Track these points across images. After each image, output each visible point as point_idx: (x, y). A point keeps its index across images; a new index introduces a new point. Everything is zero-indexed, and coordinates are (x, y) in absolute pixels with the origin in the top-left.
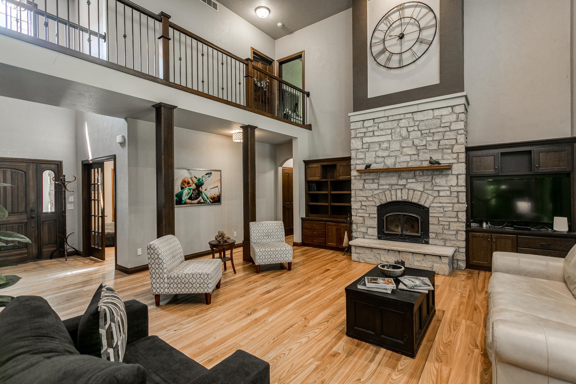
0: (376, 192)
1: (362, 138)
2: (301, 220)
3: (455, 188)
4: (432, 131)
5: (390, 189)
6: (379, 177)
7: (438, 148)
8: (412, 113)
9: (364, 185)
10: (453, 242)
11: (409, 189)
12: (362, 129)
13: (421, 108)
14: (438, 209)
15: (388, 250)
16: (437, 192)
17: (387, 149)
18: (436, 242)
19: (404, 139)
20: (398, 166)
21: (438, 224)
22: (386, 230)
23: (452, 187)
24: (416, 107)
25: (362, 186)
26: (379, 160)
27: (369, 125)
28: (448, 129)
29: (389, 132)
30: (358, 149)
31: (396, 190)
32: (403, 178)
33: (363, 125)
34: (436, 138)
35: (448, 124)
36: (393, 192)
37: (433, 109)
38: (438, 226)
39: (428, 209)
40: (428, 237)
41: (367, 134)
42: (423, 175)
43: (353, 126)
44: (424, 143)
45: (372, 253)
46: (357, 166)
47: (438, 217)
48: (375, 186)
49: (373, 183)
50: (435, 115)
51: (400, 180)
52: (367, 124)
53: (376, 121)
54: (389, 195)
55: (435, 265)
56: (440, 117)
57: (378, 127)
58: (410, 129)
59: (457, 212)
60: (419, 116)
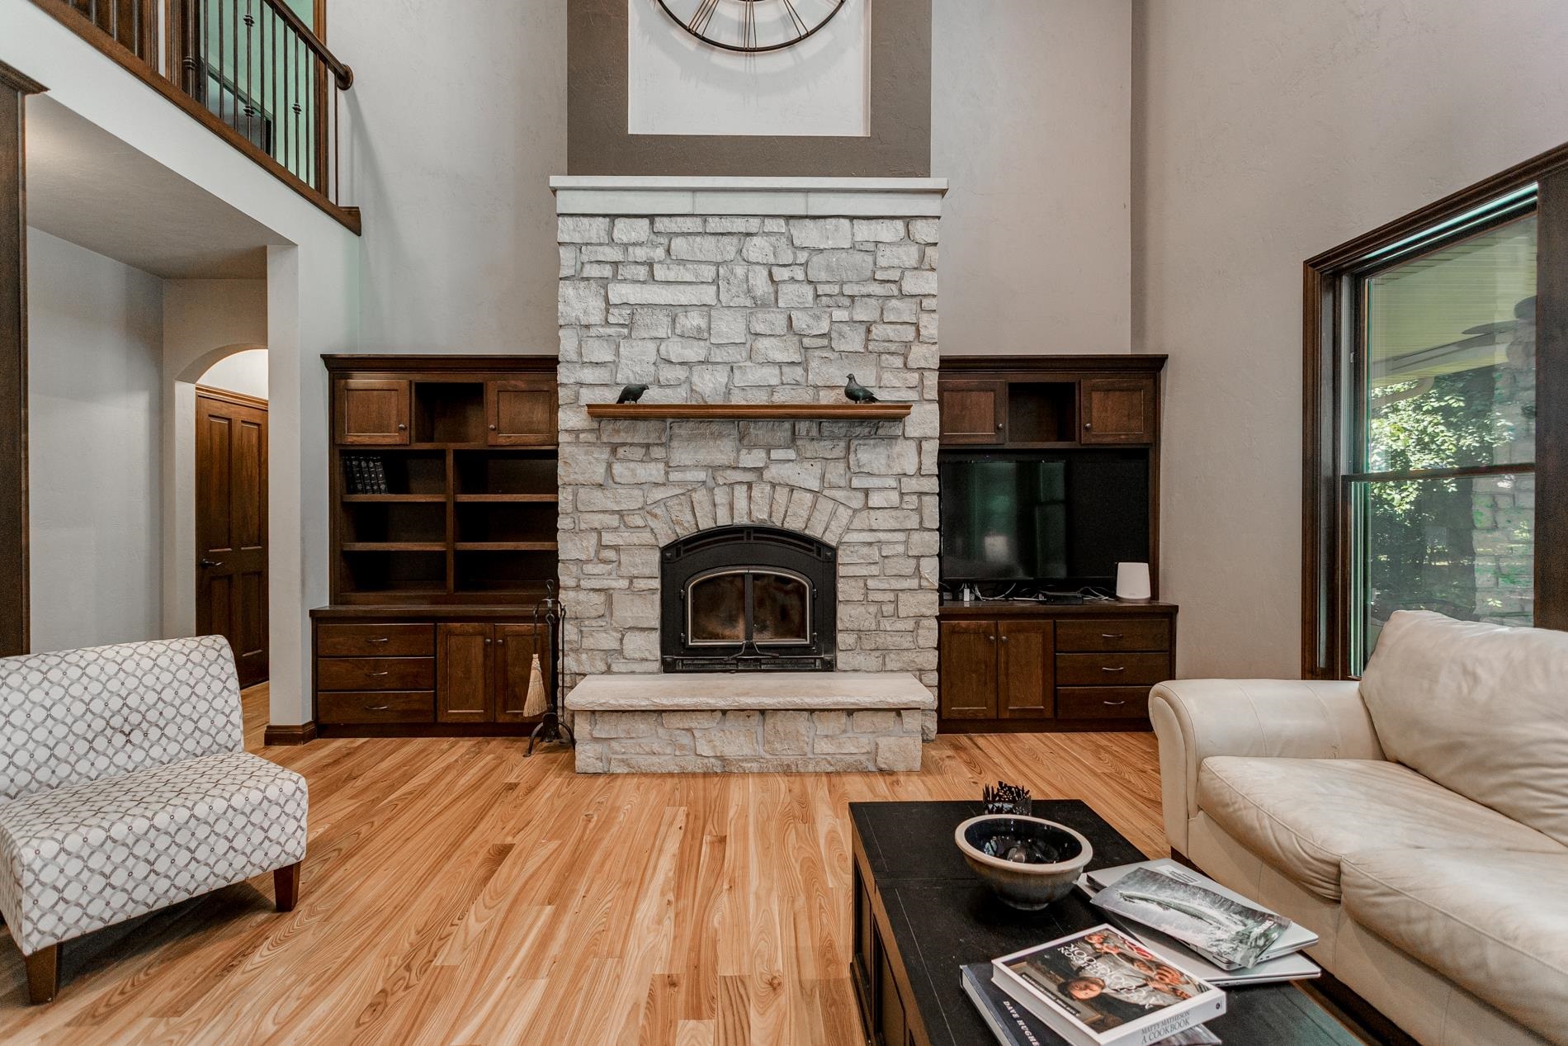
0: (659, 494)
1: (604, 282)
2: (308, 621)
3: (914, 481)
4: (848, 290)
5: (711, 483)
6: (671, 440)
7: (866, 347)
8: (788, 218)
9: (609, 466)
10: (907, 656)
11: (773, 486)
12: (607, 249)
13: (819, 205)
14: (865, 550)
15: (724, 712)
16: (861, 496)
17: (698, 336)
18: (859, 660)
19: (759, 304)
20: (737, 399)
21: (866, 601)
22: (695, 636)
23: (904, 480)
24: (799, 198)
25: (601, 470)
26: (669, 374)
27: (633, 237)
28: (894, 289)
29: (708, 272)
30: (587, 327)
31: (731, 485)
32: (755, 446)
33: (610, 233)
34: (860, 315)
35: (894, 275)
36: (721, 496)
37: (852, 218)
38: (861, 609)
39: (834, 550)
40: (832, 644)
41: (623, 272)
42: (821, 438)
43: (566, 230)
44: (824, 327)
45: (661, 731)
46: (583, 391)
47: (865, 578)
48: (654, 471)
49: (647, 459)
50: (858, 238)
51: (744, 452)
52: (625, 231)
53: (660, 224)
54: (708, 507)
55: (883, 742)
56: (871, 247)
57: (668, 251)
58: (781, 274)
59: (918, 558)
60: (808, 234)
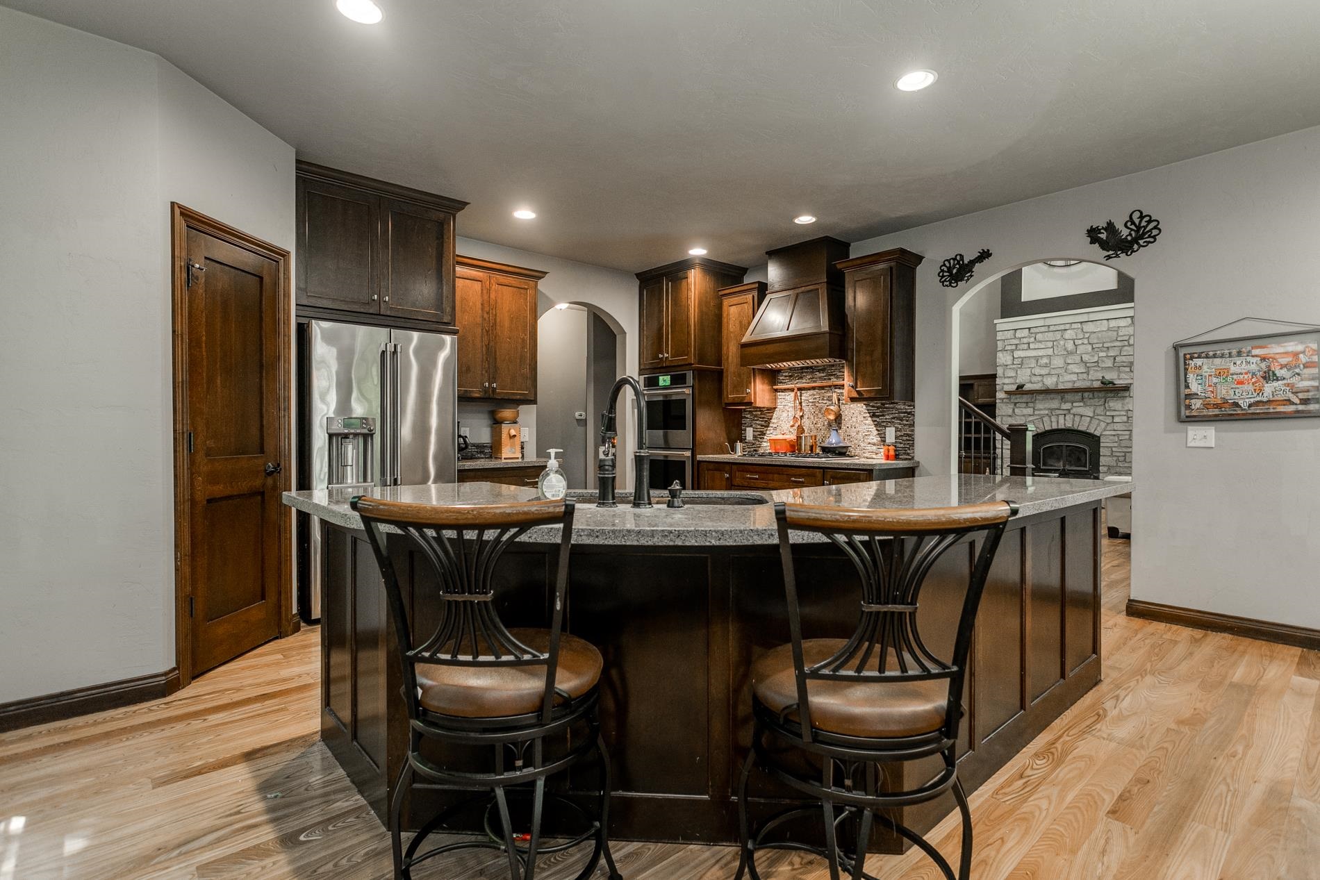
0: (1031, 418)
1: (1012, 351)
4: (1106, 345)
5: (1050, 414)
6: (1035, 400)
7: (1113, 365)
8: (1081, 323)
9: (1014, 410)
11: (1074, 415)
12: (1013, 340)
13: (1093, 317)
14: (1112, 437)
16: (1111, 418)
17: (1046, 366)
19: (1070, 353)
20: (1061, 387)
21: (1112, 455)
22: (1044, 465)
23: (1129, 412)
24: (1086, 315)
25: (1011, 411)
26: (1034, 379)
27: (1023, 335)
28: (1126, 343)
29: (1050, 344)
30: (1007, 365)
31: (1058, 415)
32: (1067, 402)
33: (1015, 335)
34: (1112, 353)
35: (1126, 338)
36: (1054, 419)
37: (1108, 320)
38: (1110, 458)
39: (1099, 437)
40: (1098, 471)
41: (1019, 347)
42: (1094, 398)
43: (1000, 336)
44: (1096, 359)
46: (1005, 386)
47: (1111, 447)
48: (1030, 411)
49: (1027, 407)
50: (1111, 326)
51: (1063, 404)
52: (1019, 334)
53: (1032, 330)
54: (1049, 422)
56: (1116, 329)
57: (1035, 338)
58: (1077, 342)
60: (1089, 327)
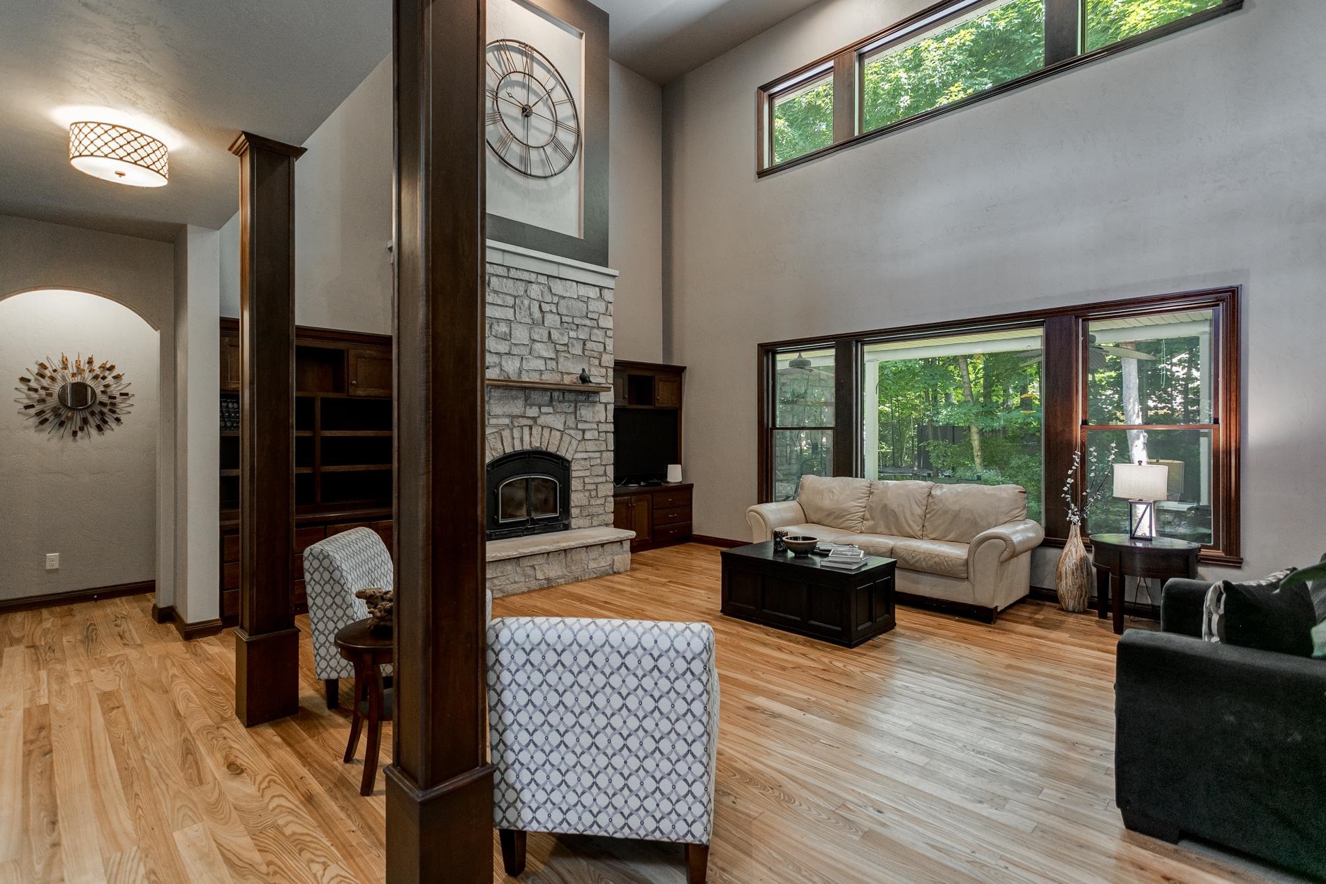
3: (604, 425)
4: (575, 321)
5: (511, 425)
6: (490, 399)
7: (583, 353)
8: (548, 276)
10: (601, 518)
11: (542, 427)
13: (565, 273)
14: (583, 463)
16: (581, 433)
17: (504, 338)
18: (581, 522)
19: (536, 323)
20: (525, 378)
21: (584, 490)
22: (504, 516)
23: (600, 425)
24: (555, 267)
26: (490, 359)
28: (595, 323)
29: (510, 301)
31: (522, 427)
32: (534, 405)
34: (581, 335)
35: (595, 316)
36: (516, 434)
37: (577, 282)
38: (582, 494)
40: (569, 516)
42: (564, 401)
44: (565, 340)
47: (583, 477)
50: (580, 294)
51: (528, 407)
54: (509, 439)
55: (616, 558)
56: (586, 299)
58: (546, 307)
59: (605, 465)
60: (558, 287)
